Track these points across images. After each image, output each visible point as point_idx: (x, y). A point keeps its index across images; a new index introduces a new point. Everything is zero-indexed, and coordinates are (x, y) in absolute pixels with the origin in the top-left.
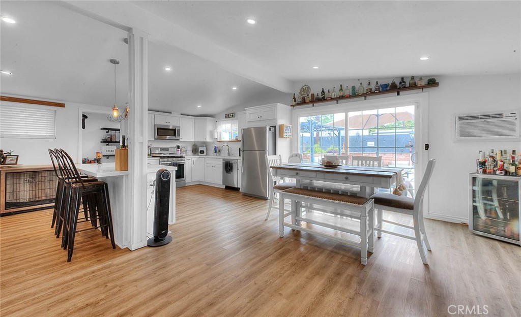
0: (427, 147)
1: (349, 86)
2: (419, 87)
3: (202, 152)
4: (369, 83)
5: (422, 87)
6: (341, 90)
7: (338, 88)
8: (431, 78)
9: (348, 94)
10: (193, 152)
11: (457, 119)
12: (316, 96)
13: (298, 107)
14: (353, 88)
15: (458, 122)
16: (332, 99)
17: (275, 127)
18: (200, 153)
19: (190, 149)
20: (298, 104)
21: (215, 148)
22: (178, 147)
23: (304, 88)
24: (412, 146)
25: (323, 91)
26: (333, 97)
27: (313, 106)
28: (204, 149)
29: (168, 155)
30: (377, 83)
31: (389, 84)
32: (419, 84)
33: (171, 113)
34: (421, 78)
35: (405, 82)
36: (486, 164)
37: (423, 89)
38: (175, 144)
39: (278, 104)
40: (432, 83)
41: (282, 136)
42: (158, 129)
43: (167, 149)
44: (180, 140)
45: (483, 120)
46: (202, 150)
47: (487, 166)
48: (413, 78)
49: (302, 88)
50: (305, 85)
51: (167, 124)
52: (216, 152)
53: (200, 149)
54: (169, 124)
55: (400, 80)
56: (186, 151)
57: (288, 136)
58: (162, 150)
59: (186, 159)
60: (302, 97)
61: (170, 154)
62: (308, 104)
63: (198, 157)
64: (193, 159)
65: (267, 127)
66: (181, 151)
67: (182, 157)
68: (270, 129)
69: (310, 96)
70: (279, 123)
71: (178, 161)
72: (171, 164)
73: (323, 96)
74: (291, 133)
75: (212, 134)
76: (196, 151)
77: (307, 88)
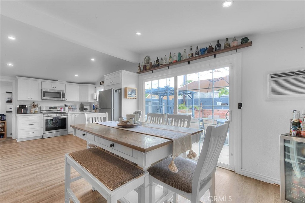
0: (240, 105)
1: (176, 52)
2: (233, 47)
3: (86, 109)
4: (191, 49)
5: (236, 48)
6: (171, 56)
7: (168, 55)
8: (244, 37)
9: (175, 60)
10: (80, 109)
11: (270, 77)
12: (153, 64)
13: (142, 74)
14: (179, 54)
15: (271, 80)
16: (165, 65)
17: (121, 89)
19: (78, 107)
20: (141, 72)
21: (94, 106)
22: (66, 106)
23: (146, 58)
24: (227, 104)
25: (158, 59)
26: (165, 63)
27: (152, 72)
28: (88, 107)
29: (55, 111)
30: (197, 48)
31: (207, 48)
32: (233, 44)
33: (57, 81)
34: (235, 39)
35: (220, 45)
36: (301, 125)
37: (236, 49)
38: (63, 104)
39: (123, 71)
40: (245, 42)
41: (126, 97)
42: (44, 92)
43: (56, 107)
44: (66, 101)
45: (298, 77)
46: (86, 108)
47: (302, 128)
48: (227, 39)
49: (145, 58)
50: (147, 56)
51: (53, 89)
52: (94, 109)
53: (85, 107)
54: (55, 89)
55: (217, 43)
56: (73, 108)
57: (133, 97)
58: (50, 108)
59: (68, 115)
60: (144, 65)
61: (57, 111)
62: (148, 70)
63: (80, 113)
64: (75, 115)
65: (112, 90)
66: (68, 108)
67: (65, 113)
68: (116, 91)
69: (149, 65)
70: (124, 87)
71: (61, 116)
72: (53, 118)
73: (158, 63)
74: (136, 94)
75: (93, 96)
76: (82, 108)
77: (148, 58)
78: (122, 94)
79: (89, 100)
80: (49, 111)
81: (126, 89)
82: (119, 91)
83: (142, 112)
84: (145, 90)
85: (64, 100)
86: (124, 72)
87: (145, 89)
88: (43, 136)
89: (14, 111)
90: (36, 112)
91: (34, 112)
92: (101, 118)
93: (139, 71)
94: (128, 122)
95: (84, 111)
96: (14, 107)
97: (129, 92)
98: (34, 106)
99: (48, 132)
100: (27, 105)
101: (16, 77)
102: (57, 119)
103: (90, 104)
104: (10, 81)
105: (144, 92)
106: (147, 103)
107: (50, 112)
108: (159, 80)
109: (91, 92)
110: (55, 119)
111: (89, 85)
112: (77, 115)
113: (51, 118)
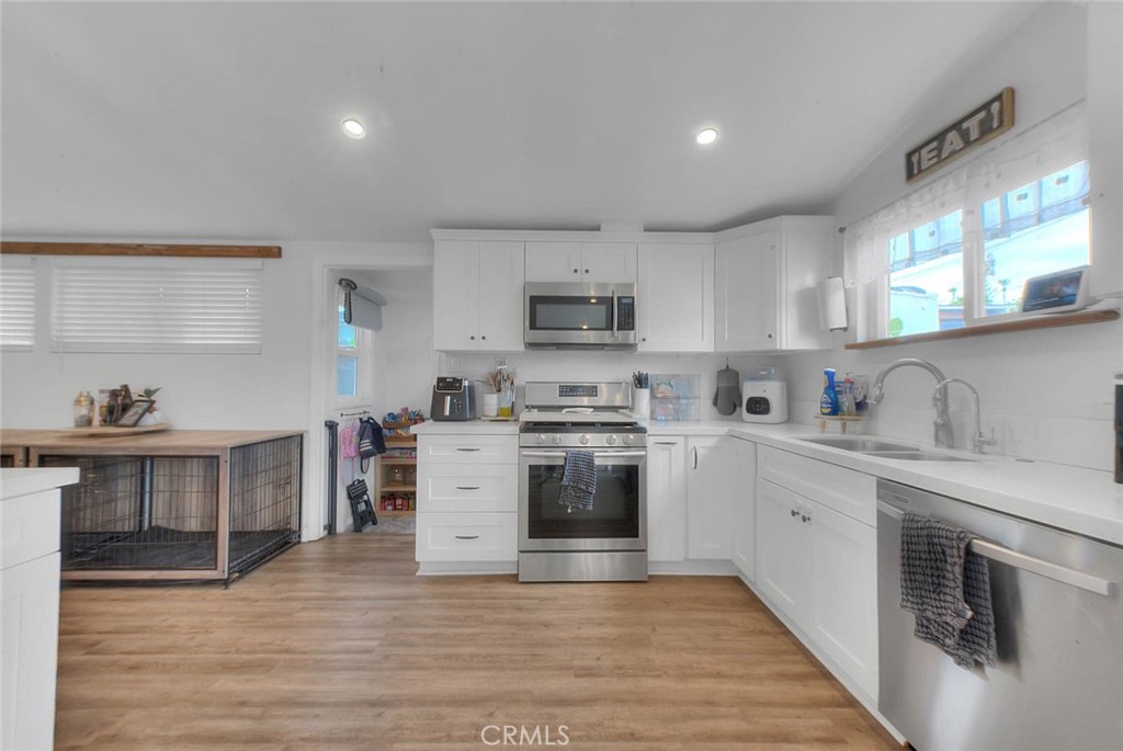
3: (759, 406)
10: (715, 403)
18: (750, 410)
19: (705, 389)
21: (832, 385)
22: (641, 381)
28: (772, 391)
29: (588, 416)
33: (598, 229)
38: (625, 371)
42: (531, 299)
43: (592, 390)
44: (641, 348)
46: (759, 394)
51: (576, 278)
52: (835, 410)
53: (750, 390)
54: (586, 278)
56: (678, 398)
58: (568, 390)
59: (650, 441)
61: (596, 408)
63: (723, 429)
64: (692, 442)
66: (653, 396)
67: (633, 427)
71: (606, 451)
72: (566, 459)
75: (812, 306)
76: (731, 398)
80: (560, 408)
85: (631, 346)
90: (507, 415)
91: (493, 412)
95: (746, 416)
98: (498, 382)
100: (473, 374)
101: (430, 231)
102: (583, 467)
109: (798, 277)
110: (576, 465)
111: (787, 220)
112: (703, 446)
113: (557, 457)
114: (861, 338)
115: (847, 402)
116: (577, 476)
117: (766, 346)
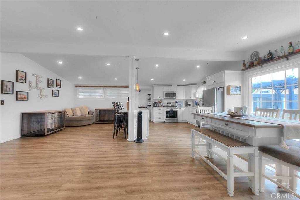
3: (190, 105)
6: (291, 46)
7: (287, 45)
10: (185, 104)
12: (263, 58)
13: (247, 70)
16: (280, 58)
17: (223, 87)
18: (189, 105)
19: (184, 103)
20: (246, 69)
21: (196, 102)
22: (176, 102)
23: (253, 54)
25: (270, 53)
26: (280, 56)
27: (262, 67)
28: (191, 103)
29: (171, 106)
33: (172, 85)
38: (174, 101)
41: (229, 93)
42: (165, 93)
43: (171, 103)
44: (177, 98)
46: (190, 104)
49: (252, 54)
50: (254, 52)
52: (196, 105)
53: (189, 103)
54: (171, 91)
56: (181, 104)
57: (237, 93)
58: (168, 103)
59: (178, 108)
60: (251, 61)
62: (255, 65)
63: (186, 107)
64: (182, 109)
65: (216, 88)
66: (178, 104)
67: (176, 107)
68: (219, 89)
69: (257, 60)
70: (227, 84)
71: (174, 109)
73: (270, 56)
74: (240, 91)
75: (195, 94)
76: (187, 104)
77: (256, 53)
78: (224, 91)
79: (192, 98)
81: (229, 87)
82: (222, 89)
83: (248, 107)
84: (252, 85)
85: (175, 98)
86: (226, 72)
87: (252, 83)
88: (165, 121)
89: (152, 105)
90: (161, 106)
91: (160, 106)
92: (209, 110)
93: (244, 68)
94: (236, 113)
95: (188, 106)
96: (152, 103)
97: (232, 89)
98: (160, 102)
99: (168, 119)
100: (157, 101)
101: (153, 85)
103: (193, 100)
104: (150, 88)
105: (251, 88)
106: (255, 99)
107: (168, 106)
108: (273, 74)
109: (193, 91)
110: (171, 111)
111: (192, 85)
112: (184, 109)
113: (169, 110)
114: (199, 98)
115: (197, 104)
116: (171, 112)
117: (190, 98)
